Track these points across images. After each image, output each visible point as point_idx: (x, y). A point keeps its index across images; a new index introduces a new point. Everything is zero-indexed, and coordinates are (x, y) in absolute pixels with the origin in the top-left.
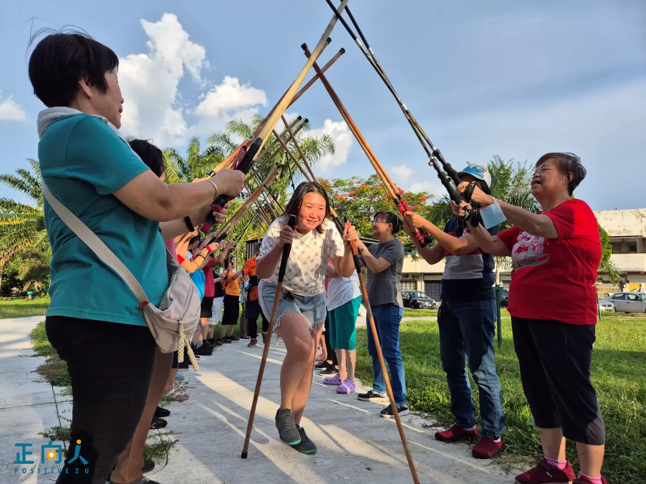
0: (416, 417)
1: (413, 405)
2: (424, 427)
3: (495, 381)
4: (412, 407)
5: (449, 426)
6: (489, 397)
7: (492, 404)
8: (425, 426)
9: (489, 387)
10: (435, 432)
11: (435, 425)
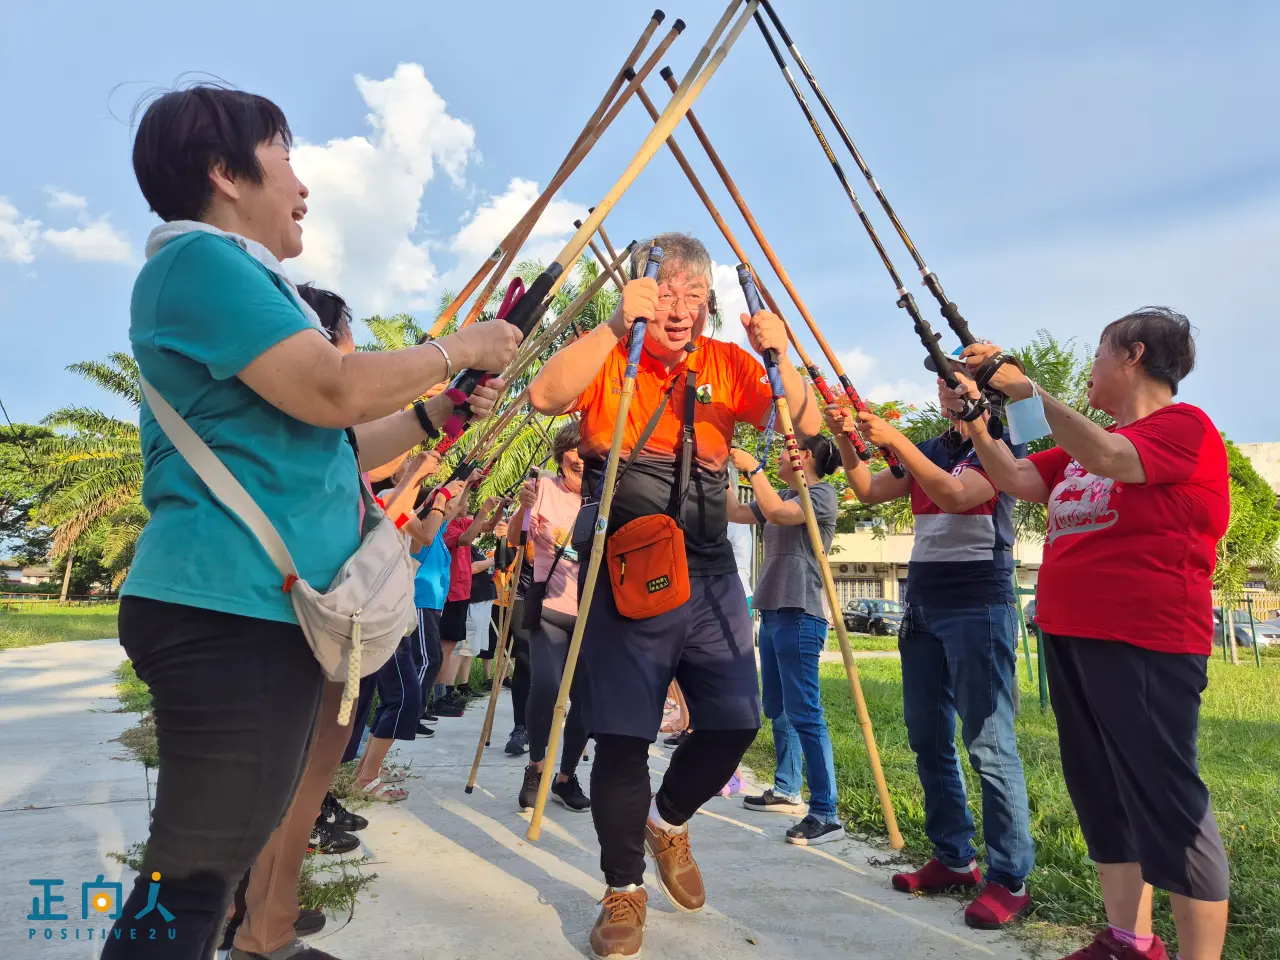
0: (856, 843)
1: (855, 821)
2: (872, 864)
3: (1013, 768)
4: (851, 825)
5: (921, 864)
6: (1001, 801)
7: (1009, 816)
8: (875, 863)
9: (1002, 780)
10: (893, 873)
11: (894, 861)
